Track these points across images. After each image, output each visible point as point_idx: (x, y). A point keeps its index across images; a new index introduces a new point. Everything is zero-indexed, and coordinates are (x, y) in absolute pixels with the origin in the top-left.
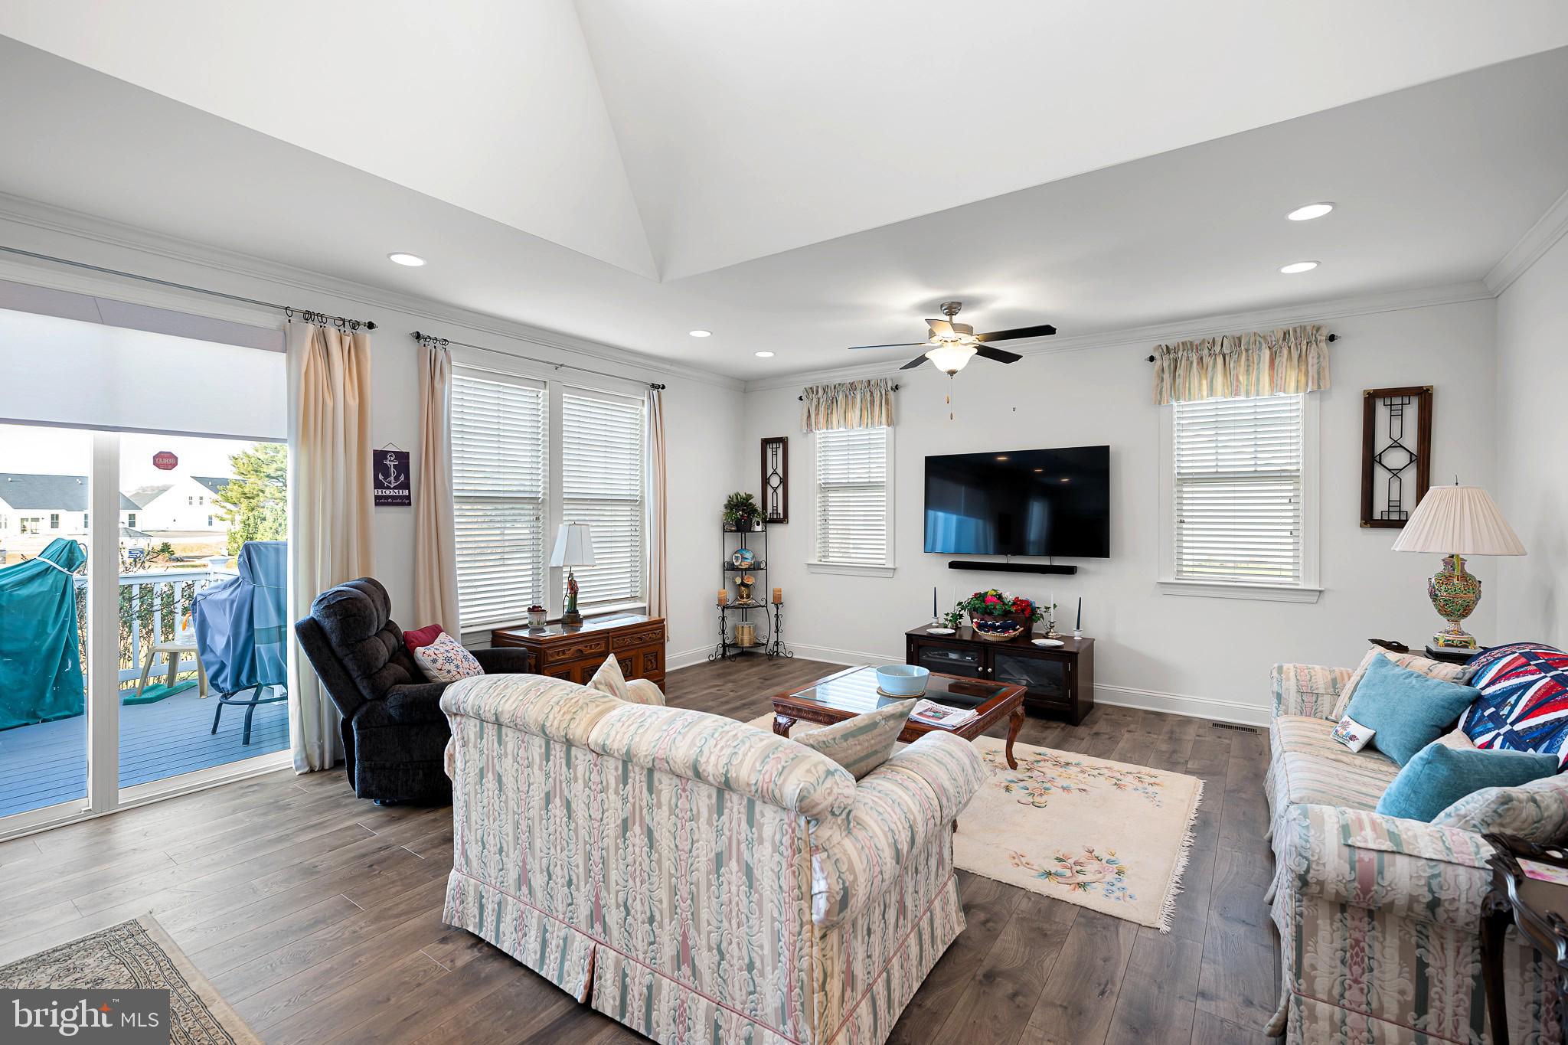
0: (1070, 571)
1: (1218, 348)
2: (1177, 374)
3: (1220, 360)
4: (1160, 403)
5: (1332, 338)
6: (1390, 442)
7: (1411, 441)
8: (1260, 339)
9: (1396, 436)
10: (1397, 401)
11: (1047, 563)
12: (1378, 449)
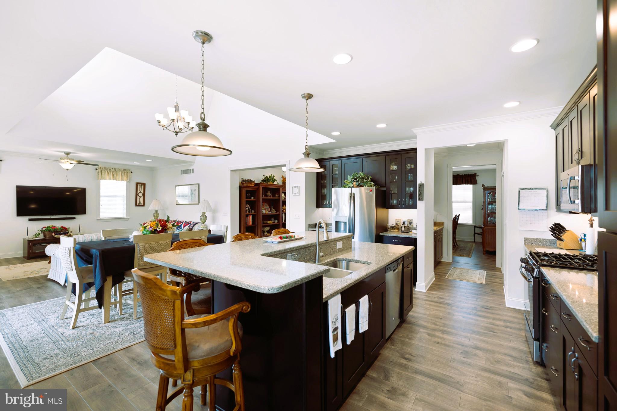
0: (74, 218)
1: (111, 170)
2: (102, 174)
3: (111, 172)
4: (98, 179)
5: (132, 172)
6: (140, 192)
7: (142, 192)
8: (119, 170)
9: (140, 191)
10: (141, 185)
11: (65, 217)
12: (138, 193)
